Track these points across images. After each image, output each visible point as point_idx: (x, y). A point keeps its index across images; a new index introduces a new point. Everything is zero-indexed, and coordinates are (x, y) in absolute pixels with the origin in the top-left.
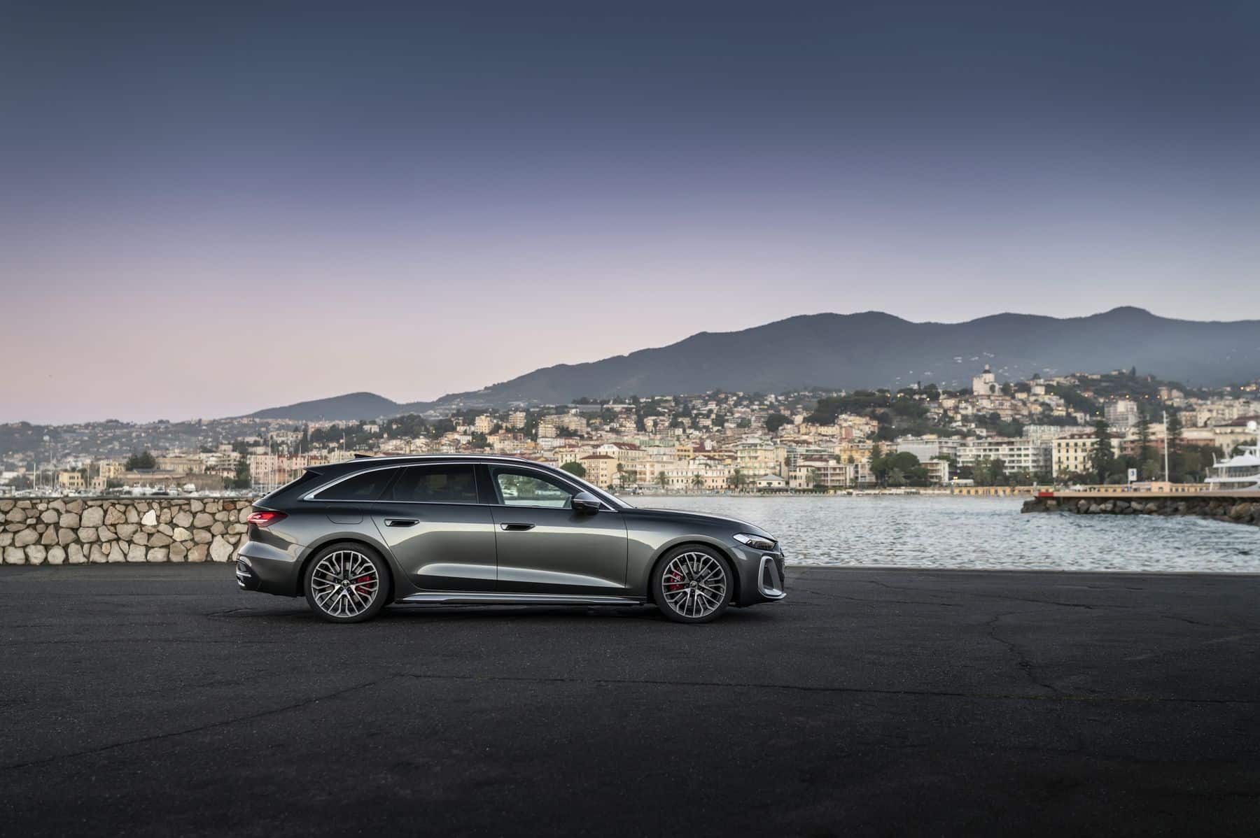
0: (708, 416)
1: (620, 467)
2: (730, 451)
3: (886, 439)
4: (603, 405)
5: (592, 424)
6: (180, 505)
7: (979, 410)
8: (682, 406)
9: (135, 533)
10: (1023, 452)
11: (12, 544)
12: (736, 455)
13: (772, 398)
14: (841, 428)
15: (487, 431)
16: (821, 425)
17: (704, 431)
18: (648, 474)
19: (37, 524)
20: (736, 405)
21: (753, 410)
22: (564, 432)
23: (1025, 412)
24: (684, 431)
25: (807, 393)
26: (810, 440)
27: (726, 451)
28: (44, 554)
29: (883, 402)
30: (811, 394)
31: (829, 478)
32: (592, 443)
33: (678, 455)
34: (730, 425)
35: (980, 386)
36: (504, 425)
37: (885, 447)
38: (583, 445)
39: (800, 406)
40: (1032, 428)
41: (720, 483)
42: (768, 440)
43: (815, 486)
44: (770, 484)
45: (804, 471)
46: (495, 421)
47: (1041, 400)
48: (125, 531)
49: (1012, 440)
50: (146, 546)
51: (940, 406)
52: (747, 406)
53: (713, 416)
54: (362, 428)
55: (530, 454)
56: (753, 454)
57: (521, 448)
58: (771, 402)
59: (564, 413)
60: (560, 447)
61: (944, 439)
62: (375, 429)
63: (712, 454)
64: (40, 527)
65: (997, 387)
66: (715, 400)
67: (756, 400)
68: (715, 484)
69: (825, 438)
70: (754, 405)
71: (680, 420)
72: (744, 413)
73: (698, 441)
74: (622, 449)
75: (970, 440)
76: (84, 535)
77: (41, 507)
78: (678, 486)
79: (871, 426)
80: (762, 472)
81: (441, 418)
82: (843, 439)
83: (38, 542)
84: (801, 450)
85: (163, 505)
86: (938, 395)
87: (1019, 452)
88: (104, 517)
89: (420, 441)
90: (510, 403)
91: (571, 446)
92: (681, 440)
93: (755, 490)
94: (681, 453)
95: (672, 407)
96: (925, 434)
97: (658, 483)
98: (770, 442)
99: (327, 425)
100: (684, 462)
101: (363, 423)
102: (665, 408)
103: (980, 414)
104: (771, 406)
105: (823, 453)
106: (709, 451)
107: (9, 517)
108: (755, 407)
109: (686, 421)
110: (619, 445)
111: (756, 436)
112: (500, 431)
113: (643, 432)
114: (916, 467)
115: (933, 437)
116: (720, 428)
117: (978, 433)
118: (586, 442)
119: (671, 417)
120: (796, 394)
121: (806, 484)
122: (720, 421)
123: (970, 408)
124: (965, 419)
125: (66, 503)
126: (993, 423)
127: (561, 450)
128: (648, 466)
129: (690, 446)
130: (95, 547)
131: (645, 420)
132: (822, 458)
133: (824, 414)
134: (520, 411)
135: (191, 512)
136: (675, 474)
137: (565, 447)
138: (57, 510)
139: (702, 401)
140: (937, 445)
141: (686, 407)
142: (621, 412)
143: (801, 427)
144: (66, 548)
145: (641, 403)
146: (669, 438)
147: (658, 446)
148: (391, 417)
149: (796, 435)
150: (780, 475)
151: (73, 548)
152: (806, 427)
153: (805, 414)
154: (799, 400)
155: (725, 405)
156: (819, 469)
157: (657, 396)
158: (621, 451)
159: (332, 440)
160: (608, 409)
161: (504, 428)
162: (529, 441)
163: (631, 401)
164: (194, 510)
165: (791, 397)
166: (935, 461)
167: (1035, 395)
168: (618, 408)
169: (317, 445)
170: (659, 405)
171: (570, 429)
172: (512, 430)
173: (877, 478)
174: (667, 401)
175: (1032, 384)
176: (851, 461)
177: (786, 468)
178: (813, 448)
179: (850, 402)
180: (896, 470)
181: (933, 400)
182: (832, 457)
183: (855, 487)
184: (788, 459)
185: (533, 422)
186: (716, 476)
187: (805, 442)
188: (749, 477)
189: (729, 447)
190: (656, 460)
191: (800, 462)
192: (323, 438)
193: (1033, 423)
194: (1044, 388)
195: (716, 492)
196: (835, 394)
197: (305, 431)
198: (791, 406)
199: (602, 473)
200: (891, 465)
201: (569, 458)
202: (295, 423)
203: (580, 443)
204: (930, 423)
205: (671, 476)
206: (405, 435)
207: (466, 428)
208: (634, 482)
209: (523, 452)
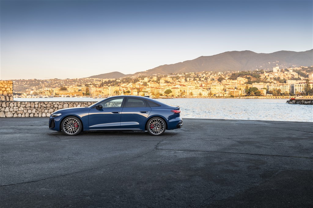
0: (203, 78)
1: (181, 90)
3: (250, 84)
4: (176, 75)
5: (174, 80)
6: (86, 103)
7: (274, 76)
10: (286, 87)
11: (48, 112)
12: (210, 88)
13: (220, 73)
14: (238, 81)
15: (147, 81)
16: (233, 80)
17: (202, 81)
18: (188, 92)
19: (53, 107)
20: (210, 75)
21: (215, 76)
22: (167, 82)
23: (287, 77)
24: (197, 81)
26: (230, 84)
29: (249, 74)
30: (230, 72)
31: (234, 94)
32: (173, 84)
34: (209, 80)
35: (275, 69)
36: (151, 80)
37: (250, 86)
39: (227, 75)
40: (289, 81)
43: (231, 96)
44: (219, 95)
45: (228, 92)
46: (149, 79)
47: (291, 74)
49: (283, 84)
51: (264, 75)
52: (213, 75)
53: (204, 78)
54: (116, 81)
55: (158, 87)
56: (215, 88)
59: (166, 77)
60: (165, 85)
61: (265, 84)
62: (119, 81)
63: (204, 87)
65: (280, 70)
66: (205, 74)
67: (215, 74)
68: (205, 95)
69: (233, 83)
71: (196, 79)
72: (213, 77)
73: (201, 84)
75: (272, 84)
77: (54, 103)
78: (196, 95)
79: (247, 80)
80: (217, 92)
81: (136, 78)
82: (238, 83)
84: (227, 86)
85: (82, 103)
86: (264, 72)
87: (285, 87)
88: (68, 106)
89: (131, 84)
90: (153, 74)
91: (168, 85)
92: (196, 84)
93: (215, 97)
94: (196, 87)
95: (194, 75)
96: (260, 82)
97: (190, 95)
98: (219, 84)
99: (107, 80)
100: (197, 90)
101: (116, 79)
102: (192, 76)
103: (275, 77)
104: (219, 75)
107: (47, 106)
109: (198, 79)
110: (181, 85)
111: (216, 83)
113: (186, 82)
114: (258, 91)
115: (263, 83)
116: (206, 81)
117: (274, 82)
119: (194, 78)
121: (228, 95)
122: (206, 79)
123: (272, 75)
124: (271, 78)
125: (60, 103)
126: (278, 80)
128: (188, 90)
129: (199, 85)
131: (187, 79)
132: (233, 88)
133: (234, 77)
134: (155, 76)
137: (167, 85)
138: (58, 104)
139: (202, 74)
140: (263, 85)
141: (197, 75)
142: (181, 77)
143: (227, 80)
145: (186, 74)
146: (193, 83)
147: (190, 85)
148: (123, 78)
149: (226, 83)
150: (222, 93)
152: (229, 81)
153: (228, 77)
154: (227, 73)
155: (207, 75)
156: (232, 91)
157: (190, 73)
159: (109, 84)
160: (178, 76)
162: (158, 84)
163: (184, 74)
164: (89, 105)
166: (263, 89)
167: (290, 72)
168: (180, 75)
169: (105, 85)
172: (153, 81)
173: (247, 94)
174: (192, 74)
175: (289, 69)
176: (240, 89)
177: (223, 91)
178: (230, 86)
179: (240, 74)
180: (252, 92)
181: (262, 73)
182: (235, 88)
183: (241, 96)
184: (224, 89)
185: (159, 79)
186: (205, 93)
187: (228, 84)
188: (214, 93)
189: (209, 86)
190: (190, 89)
191: (227, 90)
192: (107, 83)
193: (289, 79)
194: (292, 70)
195: (205, 97)
196: (236, 72)
197: (102, 81)
198: (225, 75)
199: (176, 92)
200: (251, 90)
201: (168, 88)
202: (100, 79)
203: (171, 85)
204: (261, 80)
205: (194, 93)
206: (127, 82)
207: (142, 81)
208: (184, 94)
209: (156, 87)
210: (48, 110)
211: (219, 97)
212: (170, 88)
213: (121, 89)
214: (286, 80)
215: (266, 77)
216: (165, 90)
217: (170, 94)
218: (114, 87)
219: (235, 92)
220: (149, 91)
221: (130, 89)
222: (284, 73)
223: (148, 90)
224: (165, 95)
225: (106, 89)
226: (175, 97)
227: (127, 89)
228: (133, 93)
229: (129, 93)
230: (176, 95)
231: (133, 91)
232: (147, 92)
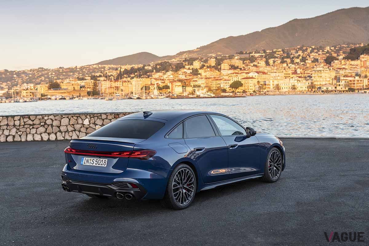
0: (298, 58)
1: (258, 82)
2: (309, 74)
4: (250, 54)
5: (245, 63)
6: (98, 116)
8: (286, 53)
9: (81, 128)
11: (36, 133)
12: (311, 76)
13: (328, 48)
14: (361, 61)
15: (198, 67)
16: (352, 60)
17: (297, 64)
18: (271, 85)
19: (45, 125)
20: (311, 52)
21: (319, 55)
22: (233, 67)
24: (287, 65)
25: (345, 46)
26: (346, 68)
27: (307, 74)
28: (48, 136)
30: (347, 46)
31: (355, 85)
32: (245, 72)
33: (285, 76)
34: (309, 61)
36: (206, 65)
38: (242, 73)
39: (341, 52)
41: (305, 88)
42: (326, 68)
43: (348, 89)
44: (327, 88)
45: (343, 82)
46: (202, 63)
48: (78, 127)
50: (86, 133)
52: (317, 53)
53: (301, 58)
54: (144, 68)
55: (218, 77)
56: (320, 75)
57: (214, 75)
58: (328, 50)
59: (232, 58)
60: (231, 74)
62: (150, 68)
63: (300, 75)
64: (46, 126)
66: (301, 50)
67: (320, 50)
68: (302, 89)
69: (353, 66)
70: (319, 51)
71: (285, 60)
72: (315, 56)
73: (294, 69)
74: (259, 74)
76: (63, 129)
77: (46, 118)
78: (284, 90)
80: (324, 83)
81: (178, 62)
82: (362, 66)
83: (45, 132)
84: (342, 72)
85: (91, 116)
88: (69, 121)
89: (170, 73)
90: (208, 55)
91: (236, 73)
92: (286, 69)
93: (321, 91)
94: (286, 75)
95: (281, 54)
97: (276, 89)
98: (327, 69)
99: (128, 67)
100: (288, 80)
101: (144, 66)
102: (278, 54)
104: (328, 52)
105: (352, 74)
106: (299, 74)
107: (34, 122)
108: (320, 53)
109: (288, 60)
110: (258, 72)
111: (321, 66)
112: (204, 68)
113: (268, 66)
116: (304, 63)
118: (242, 71)
119: (281, 59)
120: (339, 46)
121: (344, 88)
122: (304, 60)
125: (55, 116)
127: (232, 75)
128: (271, 81)
129: (290, 72)
130: (67, 133)
131: (269, 61)
132: (352, 76)
133: (353, 55)
134: (213, 58)
135: (102, 119)
136: (284, 85)
137: (233, 73)
138: (51, 119)
139: (295, 51)
141: (288, 54)
142: (258, 57)
143: (342, 61)
144: (56, 134)
145: (267, 53)
146: (281, 69)
147: (276, 72)
148: (156, 62)
149: (340, 65)
150: (332, 84)
151: (58, 134)
152: (344, 62)
153: (344, 55)
154: (341, 49)
155: (306, 53)
156: (351, 81)
157: (275, 49)
158: (259, 75)
159: (131, 74)
160: (252, 56)
161: (206, 66)
162: (217, 71)
163: (263, 52)
164: (103, 118)
165: (337, 48)
168: (257, 55)
170: (275, 53)
171: (235, 66)
172: (209, 67)
174: (279, 51)
176: (366, 77)
177: (335, 81)
178: (347, 71)
179: (365, 49)
182: (357, 75)
183: (368, 89)
184: (336, 77)
185: (219, 62)
186: (303, 85)
187: (344, 68)
188: (318, 85)
189: (309, 72)
190: (275, 78)
191: (342, 78)
192: (128, 73)
195: (302, 93)
196: (358, 45)
197: (120, 70)
198: (337, 52)
199: (251, 85)
201: (235, 79)
202: (116, 66)
203: (240, 72)
205: (282, 86)
206: (163, 70)
207: (189, 66)
208: (265, 89)
209: (215, 76)
210: (37, 128)
211: (327, 91)
212: (239, 78)
213: (153, 83)
216: (231, 82)
217: (240, 89)
218: (141, 79)
219: (356, 82)
220: (202, 85)
221: (168, 81)
223: (201, 82)
224: (231, 91)
225: (127, 83)
226: (248, 93)
227: (165, 82)
228: (174, 88)
229: (167, 90)
230: (250, 90)
231: (174, 86)
232: (199, 86)
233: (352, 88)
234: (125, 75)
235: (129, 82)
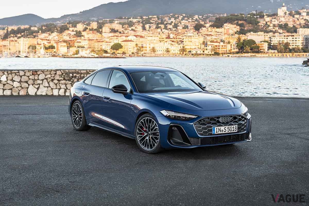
0: (171, 24)
1: (137, 44)
2: (180, 39)
3: (243, 34)
4: (128, 19)
5: (124, 27)
7: (280, 22)
8: (160, 20)
10: (297, 39)
12: (183, 40)
13: (196, 17)
14: (225, 29)
15: (82, 30)
16: (217, 28)
17: (169, 30)
18: (148, 47)
20: (182, 20)
21: (189, 22)
22: (113, 31)
23: (298, 23)
24: (161, 30)
25: (211, 15)
26: (212, 34)
27: (179, 39)
29: (242, 19)
30: (212, 15)
31: (220, 50)
32: (124, 35)
34: (180, 28)
35: (281, 12)
36: (89, 28)
37: (243, 37)
38: (122, 36)
39: (208, 20)
40: (301, 29)
41: (177, 52)
42: (196, 34)
43: (214, 53)
44: (196, 52)
45: (210, 46)
46: (85, 26)
47: (305, 18)
49: (293, 34)
51: (264, 20)
52: (187, 20)
53: (173, 24)
54: (30, 29)
55: (100, 40)
56: (190, 40)
57: (96, 37)
58: (196, 19)
59: (112, 22)
60: (111, 37)
61: (266, 34)
62: (36, 29)
63: (173, 40)
65: (288, 13)
66: (173, 17)
67: (190, 18)
68: (174, 52)
69: (218, 33)
70: (189, 19)
71: (160, 25)
72: (186, 23)
73: (167, 34)
74: (137, 37)
75: (276, 34)
78: (160, 52)
79: (238, 28)
80: (193, 47)
81: (63, 24)
82: (225, 34)
84: (209, 38)
86: (263, 16)
87: (296, 39)
89: (55, 34)
90: (90, 18)
91: (116, 36)
92: (160, 34)
93: (191, 54)
94: (160, 39)
95: (156, 20)
96: (259, 32)
97: (152, 52)
98: (197, 35)
99: (15, 28)
100: (162, 43)
101: (31, 26)
102: (153, 21)
103: (280, 24)
104: (196, 20)
105: (218, 40)
106: (172, 39)
108: (190, 20)
109: (162, 26)
110: (136, 36)
111: (191, 32)
112: (87, 30)
113: (145, 31)
114: (255, 45)
115: (263, 33)
116: (176, 29)
117: (279, 31)
119: (156, 24)
120: (206, 15)
121: (211, 52)
122: (176, 26)
123: (276, 21)
124: (274, 26)
126: (285, 27)
127: (112, 38)
128: (148, 45)
129: (164, 36)
131: (146, 26)
132: (217, 41)
133: (218, 23)
134: (95, 22)
136: (159, 48)
137: (114, 36)
139: (168, 18)
140: (263, 36)
141: (162, 20)
142: (136, 22)
143: (209, 29)
145: (144, 19)
146: (156, 33)
147: (152, 37)
148: (42, 24)
149: (207, 32)
150: (201, 48)
152: (211, 29)
153: (210, 24)
154: (207, 18)
155: (177, 20)
156: (216, 46)
157: (150, 16)
158: (137, 38)
159: (18, 34)
160: (130, 21)
161: (89, 29)
162: (99, 34)
163: (140, 18)
165: (204, 16)
166: (263, 43)
167: (302, 16)
168: (135, 20)
169: (13, 36)
170: (151, 19)
171: (115, 29)
172: (92, 30)
173: (239, 50)
174: (154, 18)
175: (301, 11)
176: (229, 43)
177: (203, 46)
178: (214, 37)
179: (229, 19)
180: (247, 46)
181: (261, 18)
182: (222, 41)
183: (230, 53)
184: (204, 42)
185: (100, 26)
186: (176, 49)
187: (210, 35)
188: (188, 49)
189: (180, 37)
190: (151, 42)
191: (209, 43)
192: (14, 32)
193: (301, 27)
194: (306, 13)
195: (175, 55)
196: (222, 15)
197: (7, 30)
198: (204, 20)
199: (130, 47)
200: (245, 45)
201: (116, 41)
202: (3, 26)
203: (120, 35)
204: (260, 27)
205: (157, 48)
206: (48, 31)
207: (73, 29)
208: (142, 51)
209: (97, 39)
211: (197, 55)
212: (119, 40)
213: (39, 43)
214: (297, 28)
215: (266, 23)
216: (112, 44)
217: (120, 51)
218: (28, 39)
219: (221, 47)
220: (85, 46)
221: (54, 41)
222: (294, 17)
223: (84, 43)
224: (111, 52)
225: (14, 42)
226: (127, 55)
227: (50, 43)
228: (59, 48)
229: (52, 50)
230: (129, 52)
231: (59, 46)
232: (83, 47)
233: (217, 52)
234: (11, 35)
235: (16, 41)
